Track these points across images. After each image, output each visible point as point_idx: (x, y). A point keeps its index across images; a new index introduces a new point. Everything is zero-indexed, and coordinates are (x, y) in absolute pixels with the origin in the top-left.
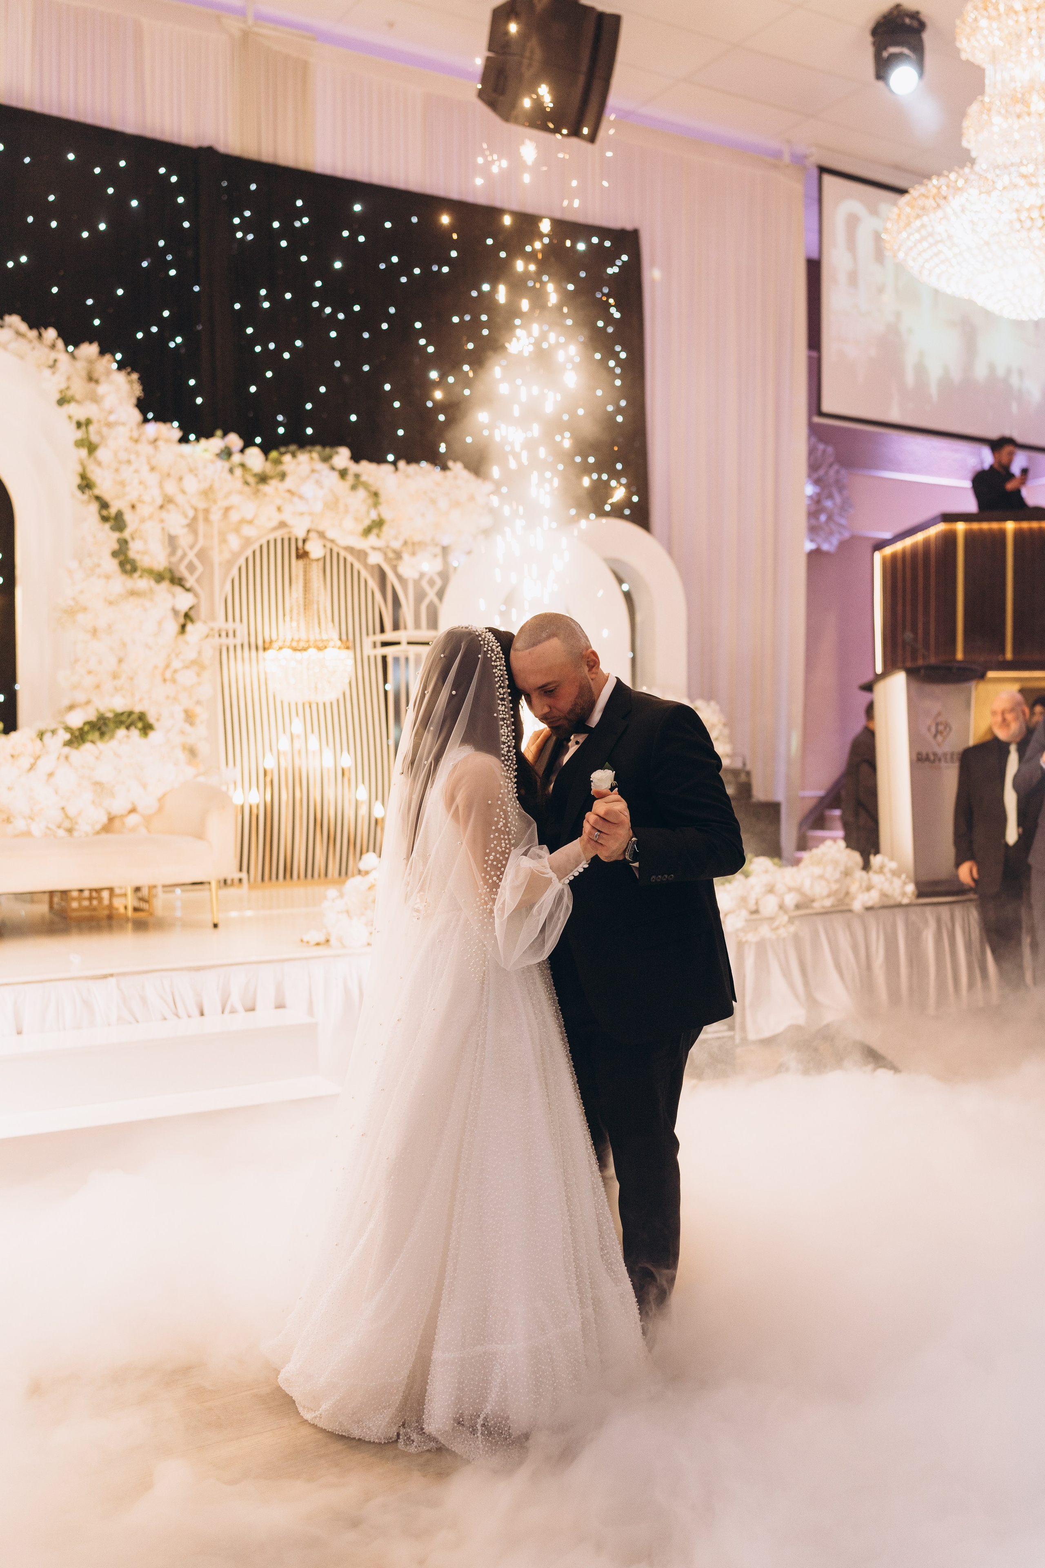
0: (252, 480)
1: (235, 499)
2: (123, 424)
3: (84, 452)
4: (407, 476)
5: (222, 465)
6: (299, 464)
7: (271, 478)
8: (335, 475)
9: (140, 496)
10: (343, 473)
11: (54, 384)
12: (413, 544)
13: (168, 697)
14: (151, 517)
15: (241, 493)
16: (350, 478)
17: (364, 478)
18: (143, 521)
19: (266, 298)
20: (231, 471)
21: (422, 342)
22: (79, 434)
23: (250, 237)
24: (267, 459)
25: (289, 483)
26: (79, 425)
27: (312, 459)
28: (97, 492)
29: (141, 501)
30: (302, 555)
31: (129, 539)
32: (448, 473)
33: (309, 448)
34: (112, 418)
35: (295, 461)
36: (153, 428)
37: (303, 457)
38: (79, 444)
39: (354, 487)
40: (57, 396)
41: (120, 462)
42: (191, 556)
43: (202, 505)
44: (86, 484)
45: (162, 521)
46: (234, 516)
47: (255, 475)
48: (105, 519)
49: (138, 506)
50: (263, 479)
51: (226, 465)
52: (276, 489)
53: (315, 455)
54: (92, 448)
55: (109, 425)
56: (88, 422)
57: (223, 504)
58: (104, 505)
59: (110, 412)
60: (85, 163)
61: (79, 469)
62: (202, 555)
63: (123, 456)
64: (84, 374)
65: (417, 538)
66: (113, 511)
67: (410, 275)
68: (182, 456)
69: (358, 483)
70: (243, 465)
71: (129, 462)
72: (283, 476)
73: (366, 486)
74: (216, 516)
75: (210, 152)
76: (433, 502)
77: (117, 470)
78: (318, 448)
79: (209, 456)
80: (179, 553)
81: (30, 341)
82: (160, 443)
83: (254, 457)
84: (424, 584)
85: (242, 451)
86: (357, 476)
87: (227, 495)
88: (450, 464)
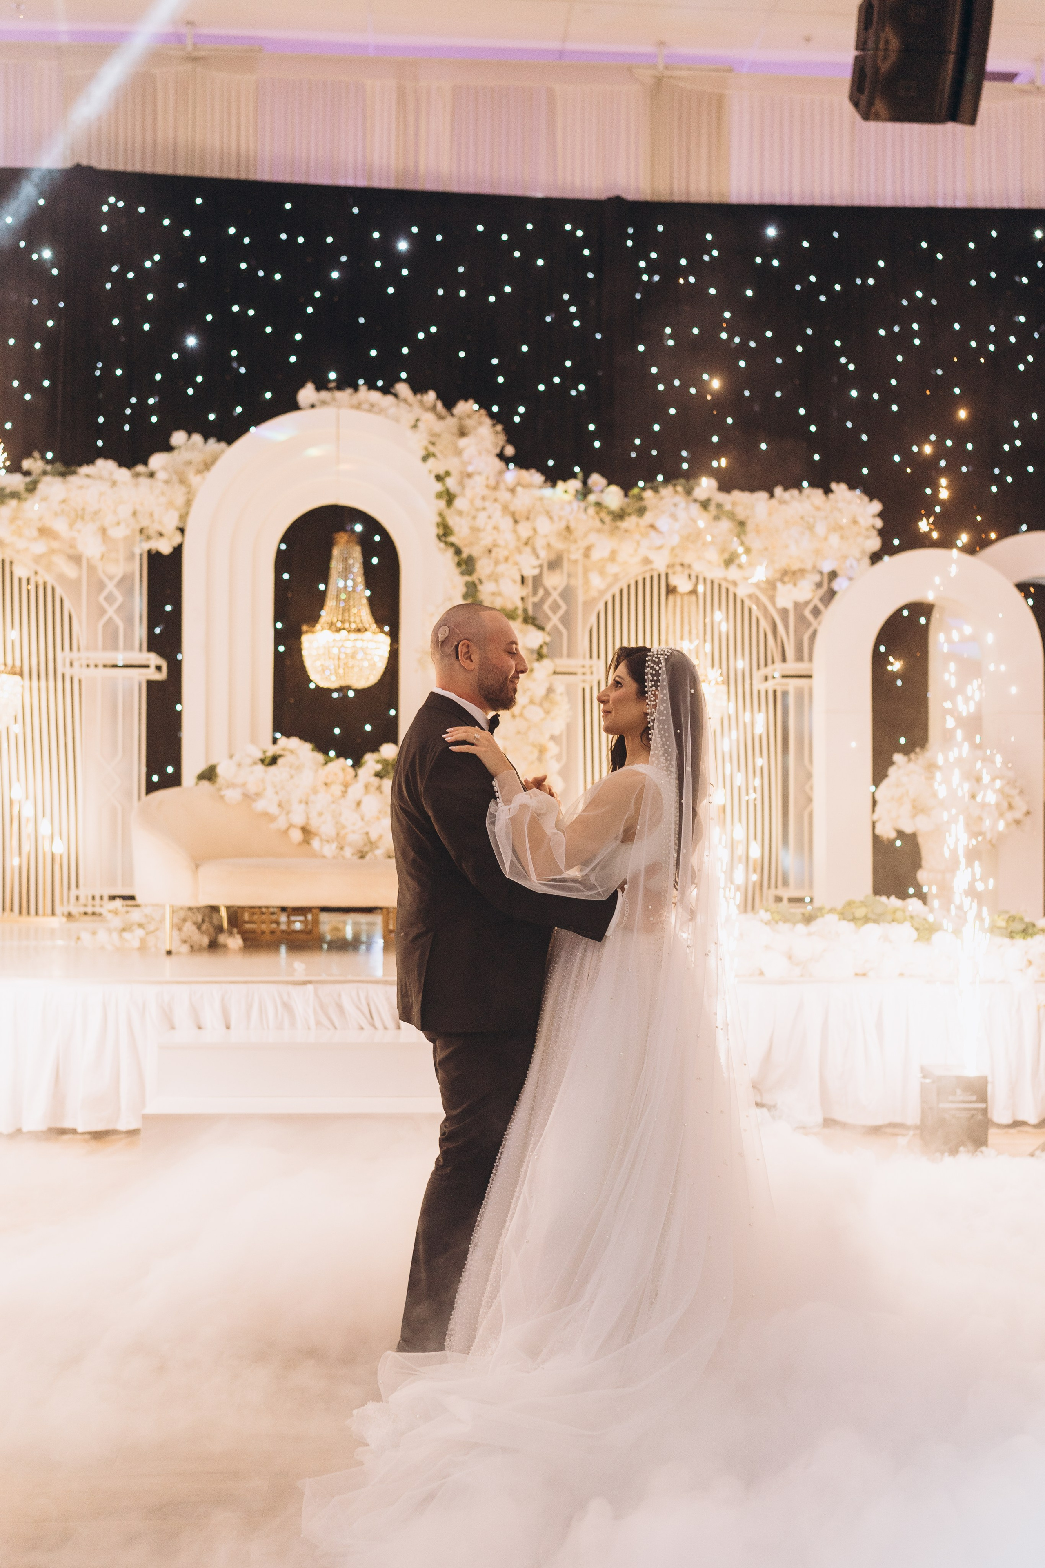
0: (608, 519)
1: (593, 538)
2: (480, 474)
3: (442, 503)
4: (782, 502)
5: (577, 505)
6: (662, 498)
7: (629, 515)
8: (695, 508)
9: (494, 540)
10: (705, 505)
11: (417, 442)
12: (794, 573)
13: (519, 733)
14: (507, 559)
15: (599, 531)
16: (712, 507)
17: (728, 507)
18: (497, 563)
19: (671, 337)
20: (585, 510)
21: (843, 360)
22: (438, 487)
23: (656, 278)
24: (626, 495)
25: (648, 517)
26: (439, 478)
27: (676, 492)
28: (452, 539)
29: (495, 545)
30: (671, 590)
31: (477, 582)
32: (831, 496)
33: (674, 482)
34: (470, 469)
35: (658, 496)
36: (513, 473)
37: (667, 492)
38: (439, 496)
39: (717, 518)
40: (423, 453)
41: (478, 510)
42: (555, 595)
43: (559, 545)
44: (445, 531)
45: (516, 564)
46: (596, 555)
47: (611, 513)
48: (459, 564)
49: (495, 550)
50: (620, 515)
51: (583, 505)
52: (638, 525)
53: (679, 489)
54: (449, 498)
55: (469, 476)
56: (448, 474)
57: (583, 544)
58: (458, 552)
59: (470, 463)
60: (492, 233)
61: (438, 519)
62: (567, 594)
63: (479, 503)
64: (455, 430)
65: (795, 567)
66: (465, 555)
67: (830, 293)
68: (541, 499)
69: (721, 512)
70: (598, 504)
71: (484, 509)
72: (641, 511)
73: (732, 516)
74: (576, 554)
75: (617, 201)
76: (811, 528)
77: (474, 518)
78: (682, 481)
79: (569, 497)
80: (541, 592)
81: (410, 405)
82: (519, 489)
83: (613, 496)
84: (807, 613)
85: (602, 491)
86: (719, 506)
87: (586, 535)
88: (833, 486)
